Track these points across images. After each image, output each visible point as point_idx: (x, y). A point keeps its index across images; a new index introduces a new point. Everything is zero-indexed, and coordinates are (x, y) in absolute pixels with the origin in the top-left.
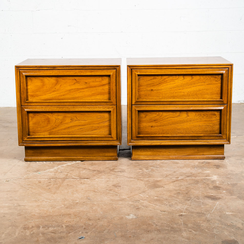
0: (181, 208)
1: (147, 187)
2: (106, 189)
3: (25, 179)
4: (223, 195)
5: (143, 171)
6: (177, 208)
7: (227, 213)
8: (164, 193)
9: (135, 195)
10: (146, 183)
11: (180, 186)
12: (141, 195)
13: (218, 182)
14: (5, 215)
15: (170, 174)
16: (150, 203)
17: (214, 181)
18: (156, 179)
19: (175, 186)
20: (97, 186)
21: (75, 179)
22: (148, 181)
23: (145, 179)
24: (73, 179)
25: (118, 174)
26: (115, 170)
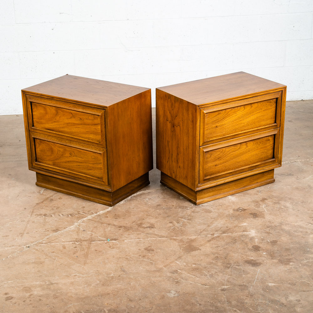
0: (222, 280)
1: (182, 250)
2: (139, 254)
3: (46, 243)
4: (264, 259)
5: (174, 225)
6: (218, 280)
7: (270, 284)
8: (202, 258)
9: (171, 263)
10: (180, 244)
11: (217, 247)
12: (178, 262)
13: (256, 240)
14: (41, 298)
15: (204, 229)
16: (189, 273)
17: (253, 238)
18: (190, 237)
19: (212, 248)
20: (128, 251)
21: (102, 242)
22: (181, 241)
23: (178, 238)
24: (99, 241)
25: (148, 232)
26: (143, 226)
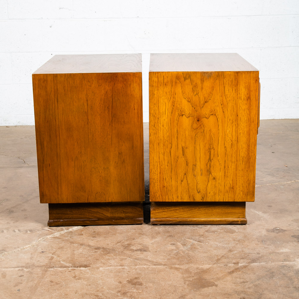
1: (188, 285)
2: (118, 290)
5: (178, 248)
10: (185, 276)
15: (223, 255)
18: (201, 267)
19: (235, 283)
20: (101, 284)
21: (65, 269)
22: (187, 271)
23: (182, 267)
24: (61, 267)
25: (137, 257)
26: (132, 248)
